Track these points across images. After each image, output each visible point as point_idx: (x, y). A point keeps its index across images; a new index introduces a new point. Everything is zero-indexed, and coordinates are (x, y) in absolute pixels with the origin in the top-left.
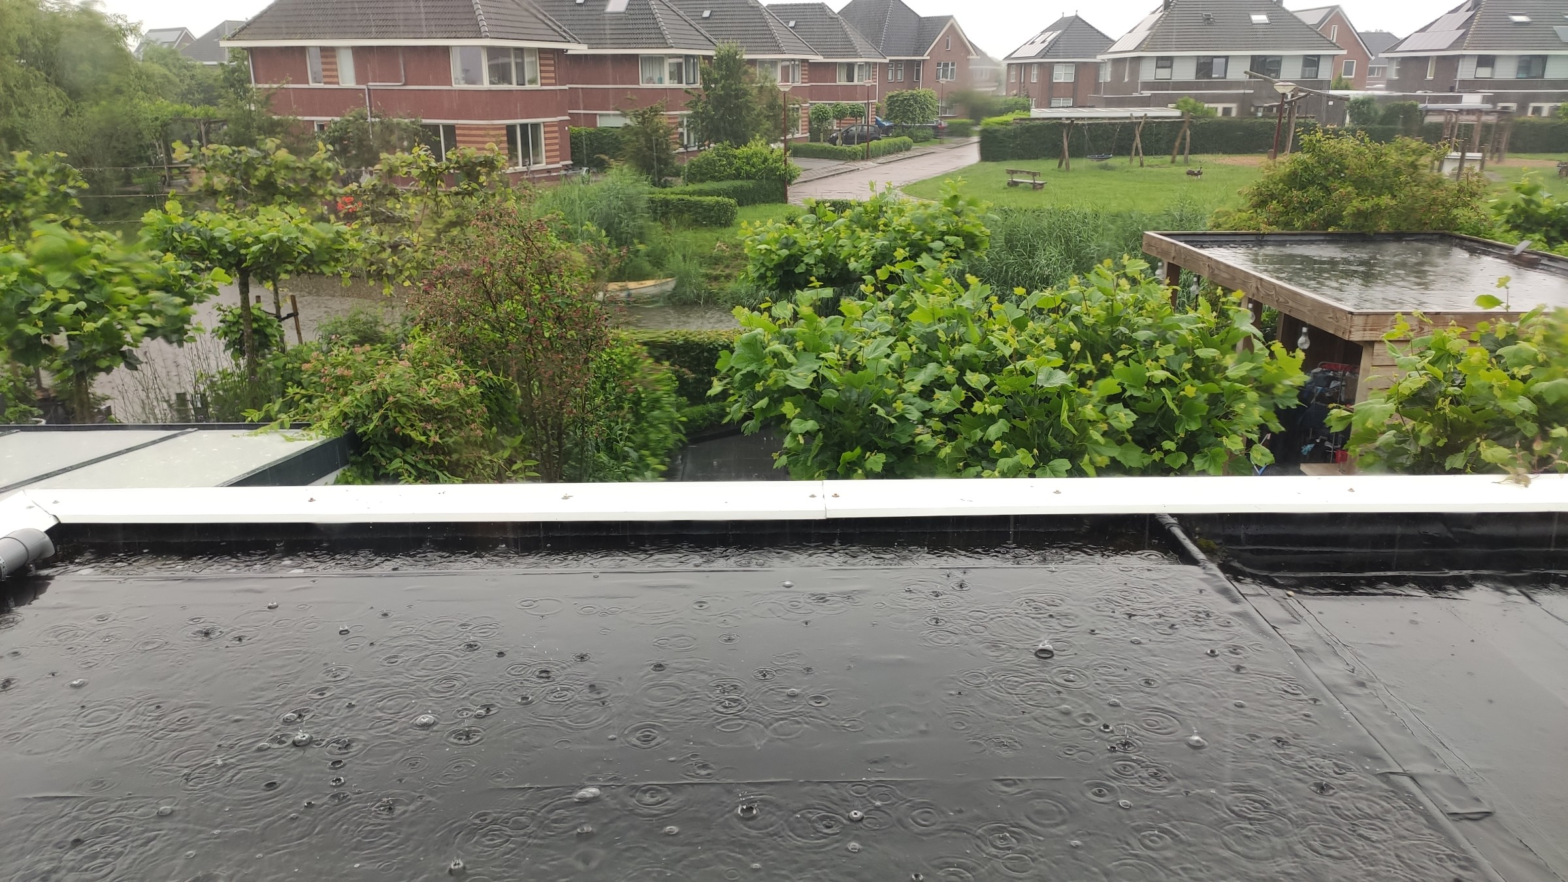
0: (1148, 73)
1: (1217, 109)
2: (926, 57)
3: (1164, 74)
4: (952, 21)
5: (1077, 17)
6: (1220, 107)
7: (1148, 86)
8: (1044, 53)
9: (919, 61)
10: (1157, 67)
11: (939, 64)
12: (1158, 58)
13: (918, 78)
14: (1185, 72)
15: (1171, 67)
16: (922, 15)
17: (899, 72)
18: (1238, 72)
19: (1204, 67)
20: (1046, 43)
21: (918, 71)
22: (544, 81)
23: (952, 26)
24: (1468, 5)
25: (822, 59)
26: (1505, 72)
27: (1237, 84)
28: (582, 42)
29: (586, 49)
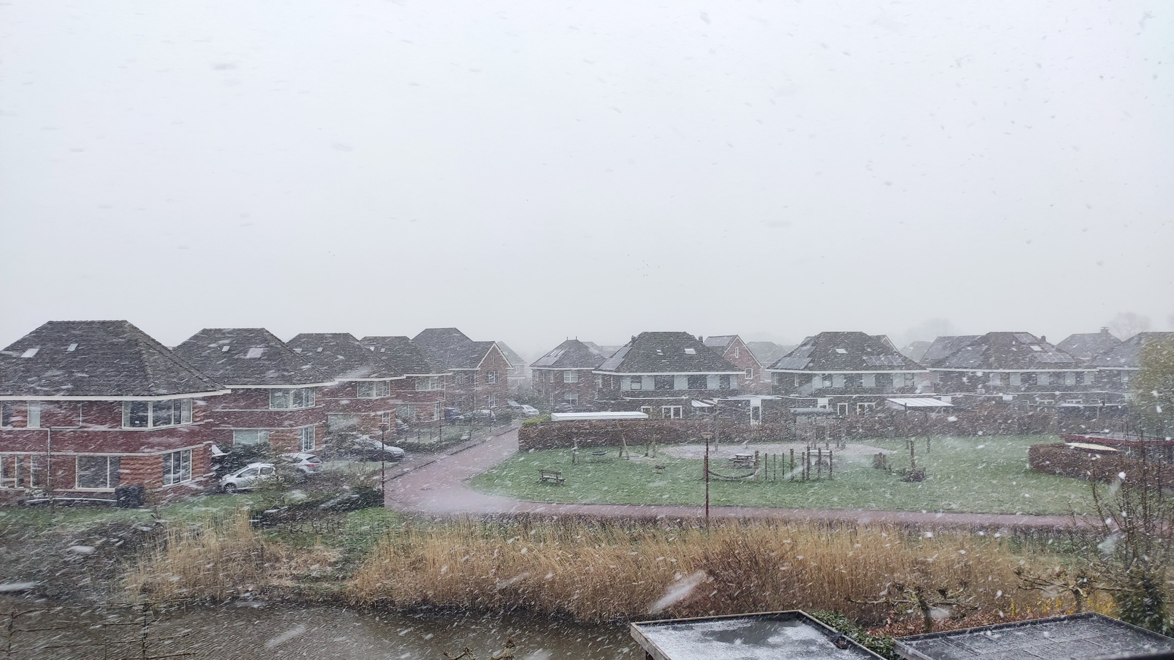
0: (626, 386)
1: (670, 408)
2: (478, 368)
3: (636, 386)
4: (494, 344)
5: (577, 341)
6: (672, 407)
7: (627, 394)
8: (556, 364)
9: (473, 371)
10: (632, 382)
11: (487, 373)
12: (633, 377)
13: (473, 382)
14: (648, 385)
15: (640, 382)
16: (475, 341)
17: (460, 378)
18: (681, 385)
19: (659, 381)
20: (558, 357)
21: (473, 377)
22: (195, 419)
23: (495, 348)
24: (812, 342)
25: (404, 377)
26: (839, 383)
27: (681, 392)
28: (227, 387)
29: (229, 392)
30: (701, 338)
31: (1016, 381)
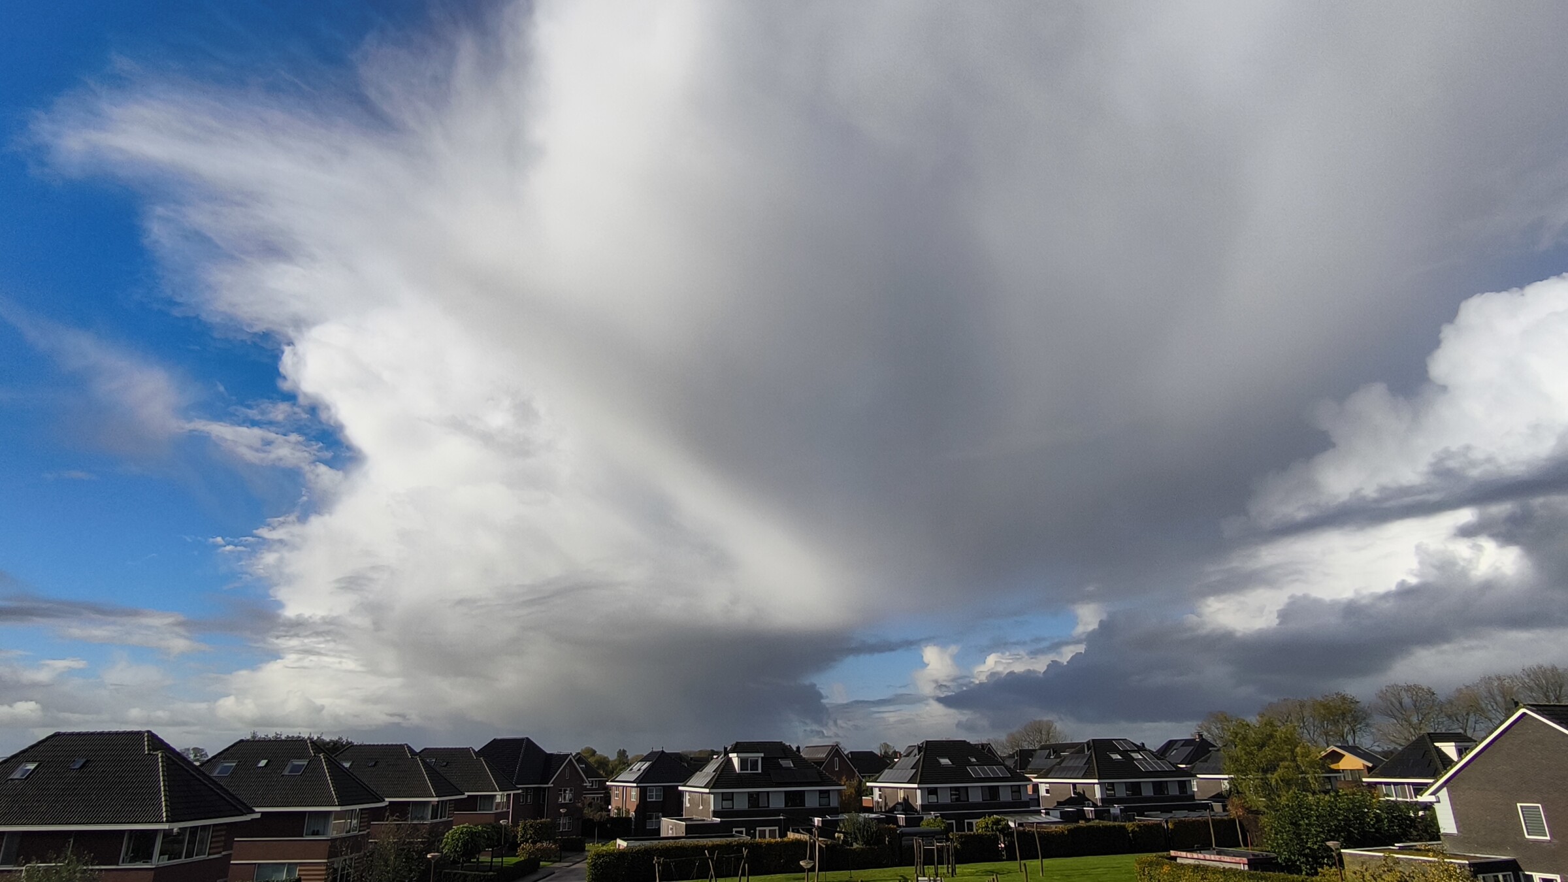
0: (716, 804)
1: (765, 830)
2: (550, 785)
3: (727, 804)
4: (571, 756)
5: (663, 751)
6: (767, 829)
7: (717, 814)
8: (640, 779)
9: (546, 788)
10: (723, 800)
11: (561, 791)
12: (723, 793)
13: (544, 801)
14: (741, 804)
15: (732, 800)
16: (548, 752)
17: (529, 796)
18: (777, 803)
19: (753, 799)
20: (641, 771)
21: (544, 795)
22: (212, 851)
23: (571, 759)
24: (916, 751)
25: (466, 793)
26: (945, 798)
27: (777, 812)
28: (257, 810)
29: (258, 816)
30: (798, 748)
31: (1121, 793)
